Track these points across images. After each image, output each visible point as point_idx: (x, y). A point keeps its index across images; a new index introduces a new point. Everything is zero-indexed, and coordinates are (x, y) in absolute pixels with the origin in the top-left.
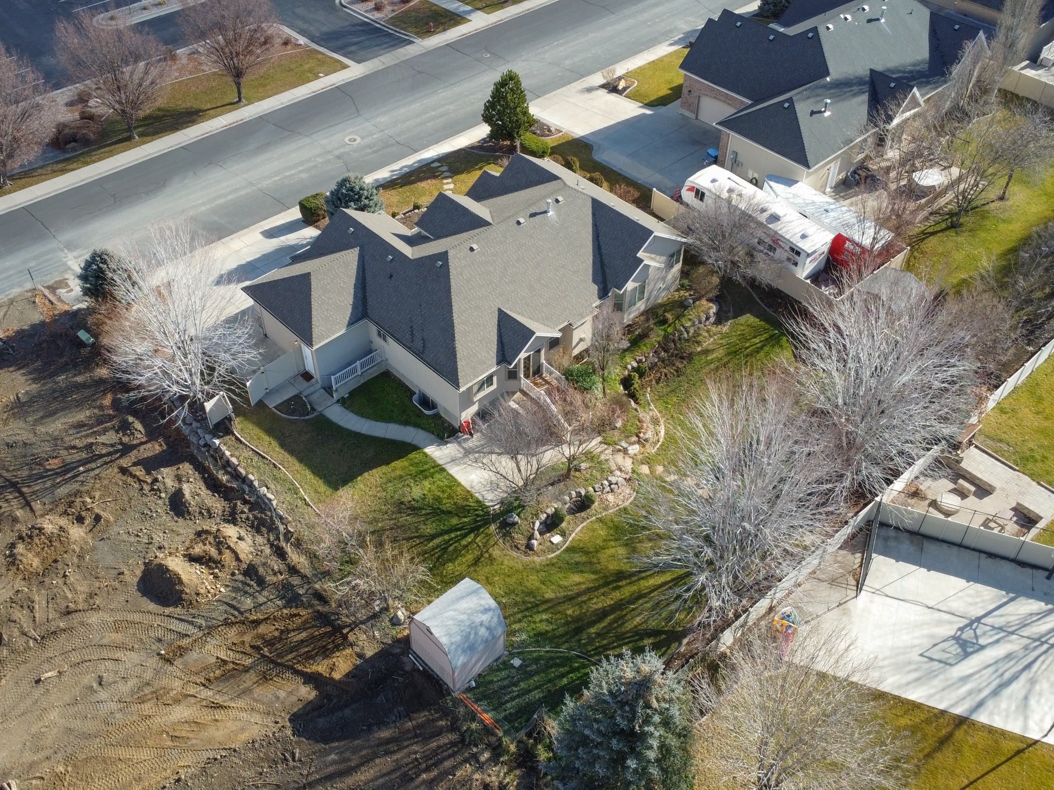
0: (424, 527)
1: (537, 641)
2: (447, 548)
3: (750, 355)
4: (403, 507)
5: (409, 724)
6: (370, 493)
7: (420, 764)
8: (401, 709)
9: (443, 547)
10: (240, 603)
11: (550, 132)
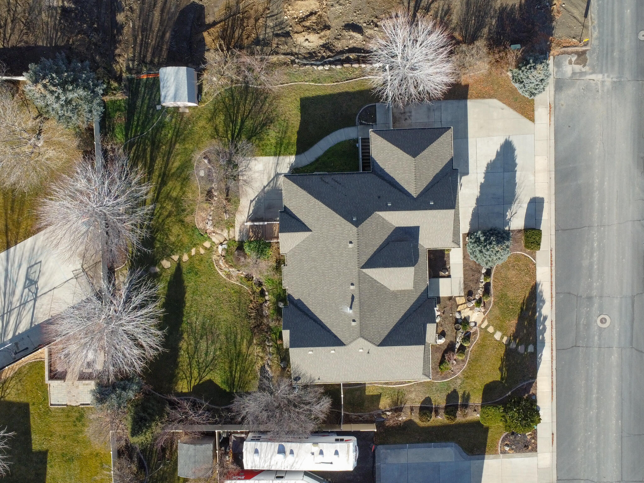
0: (251, 122)
1: (161, 123)
3: (231, 362)
4: (268, 121)
5: (165, 47)
6: (288, 113)
7: (146, 39)
8: (174, 49)
9: (234, 122)
10: (273, 20)
11: (507, 445)
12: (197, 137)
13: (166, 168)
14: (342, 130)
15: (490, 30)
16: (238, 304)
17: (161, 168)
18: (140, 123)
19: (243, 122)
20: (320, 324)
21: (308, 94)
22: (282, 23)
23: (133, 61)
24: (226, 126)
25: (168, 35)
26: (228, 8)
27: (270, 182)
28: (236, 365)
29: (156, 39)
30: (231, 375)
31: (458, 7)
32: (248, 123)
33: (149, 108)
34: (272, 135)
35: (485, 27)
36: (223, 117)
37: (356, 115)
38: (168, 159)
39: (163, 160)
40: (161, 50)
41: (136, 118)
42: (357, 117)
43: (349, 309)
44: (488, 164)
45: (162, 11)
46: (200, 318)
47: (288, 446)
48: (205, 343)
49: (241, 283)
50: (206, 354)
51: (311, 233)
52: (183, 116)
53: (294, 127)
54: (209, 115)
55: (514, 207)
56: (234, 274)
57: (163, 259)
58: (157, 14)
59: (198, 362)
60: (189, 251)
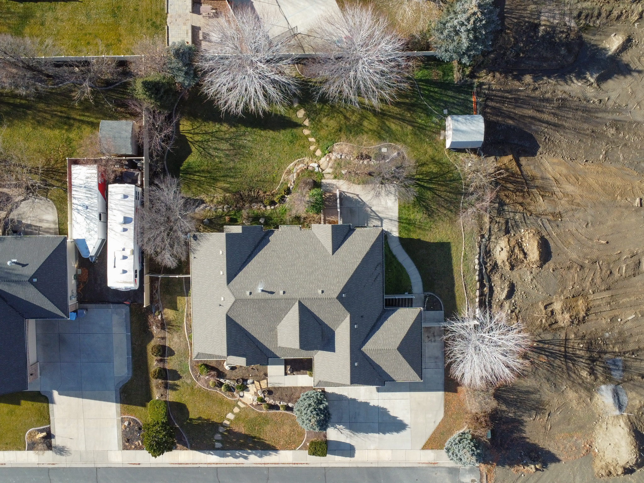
0: (430, 197)
1: (431, 113)
2: (429, 180)
3: (209, 172)
4: (430, 213)
5: (500, 119)
6: (437, 230)
7: (508, 102)
8: (498, 128)
9: (430, 181)
10: (521, 219)
11: (129, 424)
12: (418, 146)
13: (390, 116)
14: (420, 279)
15: (504, 411)
16: (262, 180)
17: (390, 112)
18: (431, 94)
19: (430, 189)
20: (246, 260)
21: (453, 249)
22: (518, 226)
23: (489, 89)
24: (427, 174)
25: (511, 122)
26: (533, 178)
27: (375, 213)
28: (205, 177)
29: (507, 111)
30: (195, 172)
31: (525, 384)
32: (429, 194)
33: (445, 102)
34: (418, 216)
35: (507, 407)
36: (435, 170)
37: (434, 293)
38: (399, 119)
39: (397, 114)
40: (497, 115)
41: (436, 90)
42: (432, 294)
43: (262, 289)
44: (386, 409)
45: (533, 118)
46: (250, 144)
47: (131, 227)
48: (226, 148)
49: (282, 183)
50: (215, 149)
51: (331, 253)
52: (437, 133)
53: (424, 236)
54: (437, 158)
55: (347, 432)
56: (291, 176)
57: (305, 111)
58: (530, 112)
59: (208, 141)
60: (312, 135)
